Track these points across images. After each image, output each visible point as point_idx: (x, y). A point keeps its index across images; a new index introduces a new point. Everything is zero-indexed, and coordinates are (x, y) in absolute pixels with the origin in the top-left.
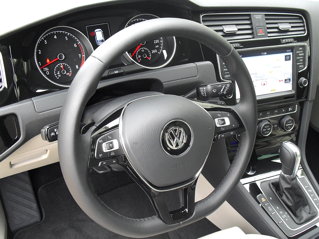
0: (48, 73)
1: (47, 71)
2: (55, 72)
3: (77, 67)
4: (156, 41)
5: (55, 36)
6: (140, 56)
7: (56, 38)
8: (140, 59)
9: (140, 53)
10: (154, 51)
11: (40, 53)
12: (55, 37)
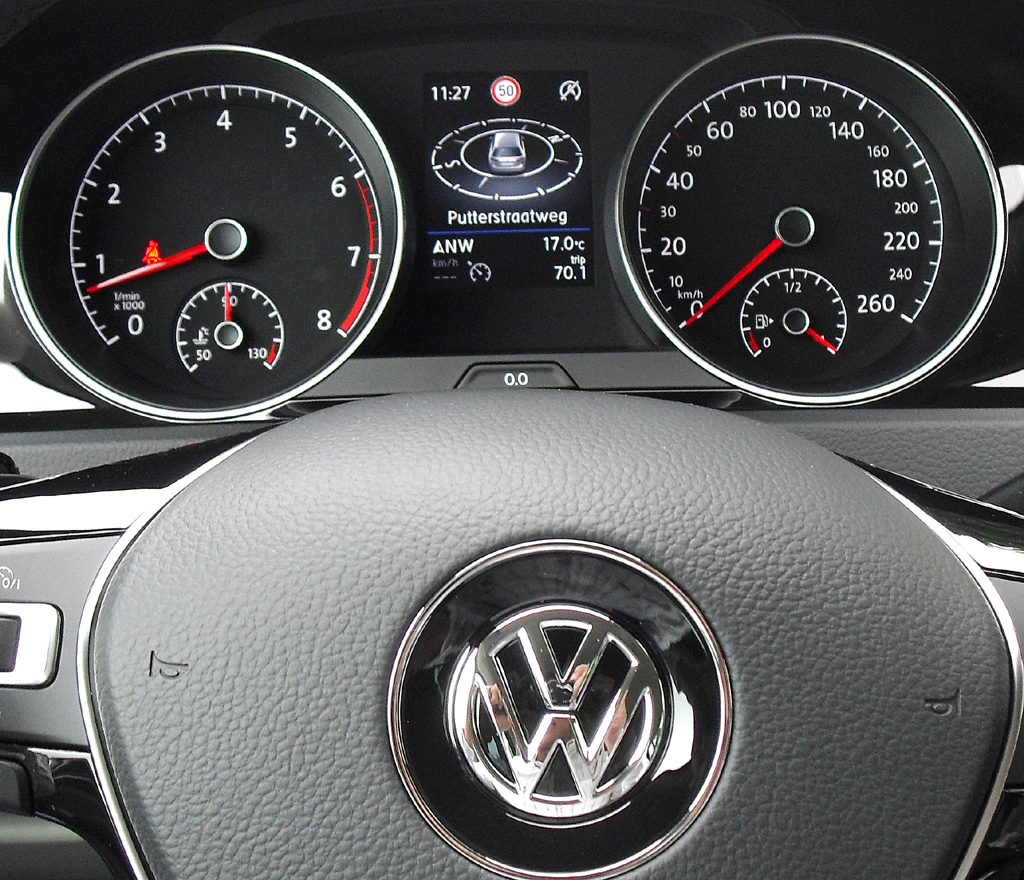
0: (135, 329)
1: (133, 312)
2: (179, 329)
3: (324, 320)
4: (897, 240)
5: (226, 113)
6: (764, 321)
7: (227, 124)
8: (767, 342)
9: (771, 300)
10: (874, 304)
11: (112, 201)
12: (225, 121)
